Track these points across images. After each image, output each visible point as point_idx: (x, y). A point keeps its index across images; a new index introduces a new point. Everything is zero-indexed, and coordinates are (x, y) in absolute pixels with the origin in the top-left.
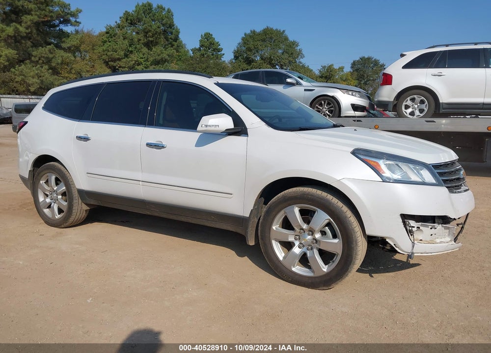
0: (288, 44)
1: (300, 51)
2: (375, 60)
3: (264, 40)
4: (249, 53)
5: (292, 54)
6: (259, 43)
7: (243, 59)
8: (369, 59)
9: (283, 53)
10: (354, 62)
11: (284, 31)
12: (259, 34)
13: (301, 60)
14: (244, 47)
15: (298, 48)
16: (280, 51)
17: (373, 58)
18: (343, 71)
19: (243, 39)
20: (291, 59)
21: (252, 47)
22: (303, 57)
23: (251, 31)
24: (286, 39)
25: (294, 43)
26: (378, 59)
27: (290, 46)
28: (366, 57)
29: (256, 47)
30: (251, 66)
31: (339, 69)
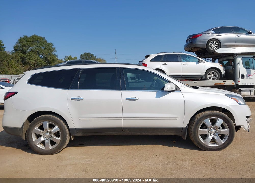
0: (47, 44)
1: (54, 48)
2: (91, 54)
3: (33, 42)
4: (23, 48)
5: (50, 49)
6: (30, 43)
7: (20, 51)
8: (89, 54)
9: (45, 49)
10: (81, 55)
11: (44, 38)
12: (30, 38)
13: (55, 53)
14: (21, 44)
15: (53, 47)
16: (43, 48)
17: (90, 53)
18: (76, 59)
19: (19, 40)
20: (49, 52)
21: (26, 45)
22: (55, 51)
23: (24, 36)
24: (46, 42)
25: (51, 44)
26: (93, 54)
27: (49, 46)
28: (87, 53)
29: (28, 45)
30: (26, 55)
31: (74, 58)
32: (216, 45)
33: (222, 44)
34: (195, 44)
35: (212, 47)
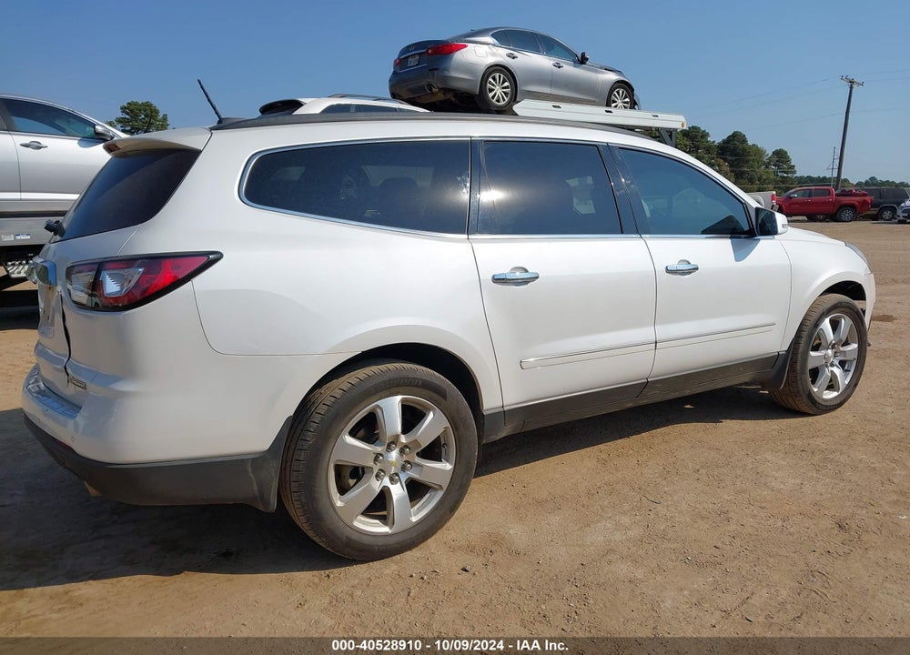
32: (504, 88)
33: (521, 87)
34: (445, 77)
35: (495, 94)
